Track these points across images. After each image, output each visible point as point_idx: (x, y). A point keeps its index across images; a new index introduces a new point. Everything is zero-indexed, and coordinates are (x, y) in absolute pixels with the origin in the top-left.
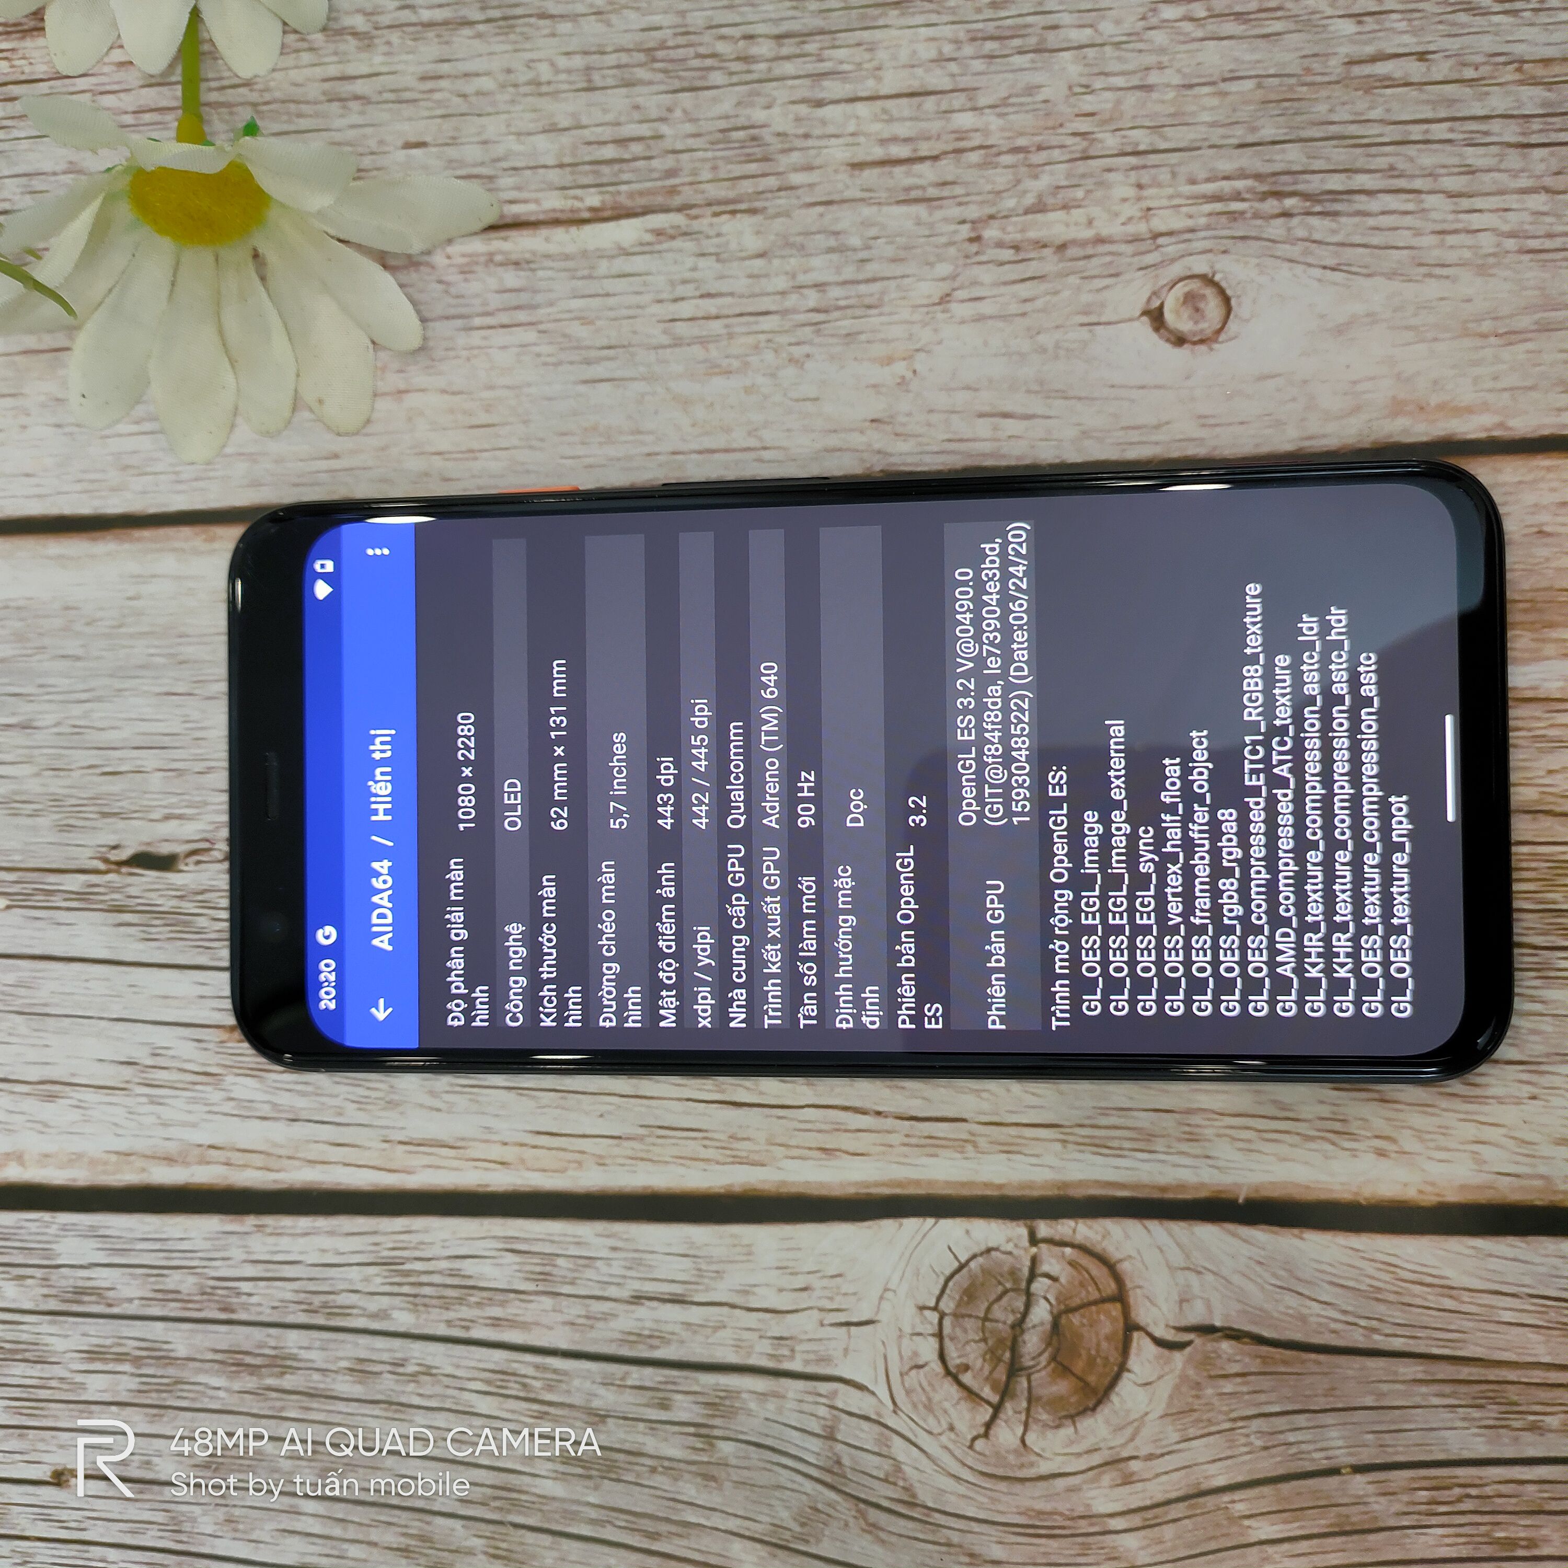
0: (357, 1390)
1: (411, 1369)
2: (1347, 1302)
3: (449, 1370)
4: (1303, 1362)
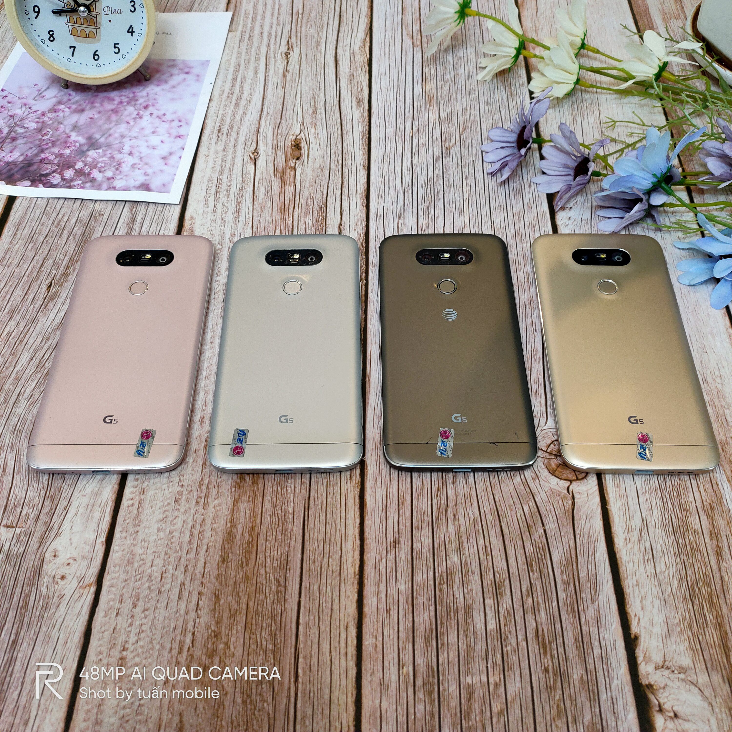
0: (528, 323)
1: (535, 333)
2: (587, 529)
3: (536, 341)
4: (569, 519)
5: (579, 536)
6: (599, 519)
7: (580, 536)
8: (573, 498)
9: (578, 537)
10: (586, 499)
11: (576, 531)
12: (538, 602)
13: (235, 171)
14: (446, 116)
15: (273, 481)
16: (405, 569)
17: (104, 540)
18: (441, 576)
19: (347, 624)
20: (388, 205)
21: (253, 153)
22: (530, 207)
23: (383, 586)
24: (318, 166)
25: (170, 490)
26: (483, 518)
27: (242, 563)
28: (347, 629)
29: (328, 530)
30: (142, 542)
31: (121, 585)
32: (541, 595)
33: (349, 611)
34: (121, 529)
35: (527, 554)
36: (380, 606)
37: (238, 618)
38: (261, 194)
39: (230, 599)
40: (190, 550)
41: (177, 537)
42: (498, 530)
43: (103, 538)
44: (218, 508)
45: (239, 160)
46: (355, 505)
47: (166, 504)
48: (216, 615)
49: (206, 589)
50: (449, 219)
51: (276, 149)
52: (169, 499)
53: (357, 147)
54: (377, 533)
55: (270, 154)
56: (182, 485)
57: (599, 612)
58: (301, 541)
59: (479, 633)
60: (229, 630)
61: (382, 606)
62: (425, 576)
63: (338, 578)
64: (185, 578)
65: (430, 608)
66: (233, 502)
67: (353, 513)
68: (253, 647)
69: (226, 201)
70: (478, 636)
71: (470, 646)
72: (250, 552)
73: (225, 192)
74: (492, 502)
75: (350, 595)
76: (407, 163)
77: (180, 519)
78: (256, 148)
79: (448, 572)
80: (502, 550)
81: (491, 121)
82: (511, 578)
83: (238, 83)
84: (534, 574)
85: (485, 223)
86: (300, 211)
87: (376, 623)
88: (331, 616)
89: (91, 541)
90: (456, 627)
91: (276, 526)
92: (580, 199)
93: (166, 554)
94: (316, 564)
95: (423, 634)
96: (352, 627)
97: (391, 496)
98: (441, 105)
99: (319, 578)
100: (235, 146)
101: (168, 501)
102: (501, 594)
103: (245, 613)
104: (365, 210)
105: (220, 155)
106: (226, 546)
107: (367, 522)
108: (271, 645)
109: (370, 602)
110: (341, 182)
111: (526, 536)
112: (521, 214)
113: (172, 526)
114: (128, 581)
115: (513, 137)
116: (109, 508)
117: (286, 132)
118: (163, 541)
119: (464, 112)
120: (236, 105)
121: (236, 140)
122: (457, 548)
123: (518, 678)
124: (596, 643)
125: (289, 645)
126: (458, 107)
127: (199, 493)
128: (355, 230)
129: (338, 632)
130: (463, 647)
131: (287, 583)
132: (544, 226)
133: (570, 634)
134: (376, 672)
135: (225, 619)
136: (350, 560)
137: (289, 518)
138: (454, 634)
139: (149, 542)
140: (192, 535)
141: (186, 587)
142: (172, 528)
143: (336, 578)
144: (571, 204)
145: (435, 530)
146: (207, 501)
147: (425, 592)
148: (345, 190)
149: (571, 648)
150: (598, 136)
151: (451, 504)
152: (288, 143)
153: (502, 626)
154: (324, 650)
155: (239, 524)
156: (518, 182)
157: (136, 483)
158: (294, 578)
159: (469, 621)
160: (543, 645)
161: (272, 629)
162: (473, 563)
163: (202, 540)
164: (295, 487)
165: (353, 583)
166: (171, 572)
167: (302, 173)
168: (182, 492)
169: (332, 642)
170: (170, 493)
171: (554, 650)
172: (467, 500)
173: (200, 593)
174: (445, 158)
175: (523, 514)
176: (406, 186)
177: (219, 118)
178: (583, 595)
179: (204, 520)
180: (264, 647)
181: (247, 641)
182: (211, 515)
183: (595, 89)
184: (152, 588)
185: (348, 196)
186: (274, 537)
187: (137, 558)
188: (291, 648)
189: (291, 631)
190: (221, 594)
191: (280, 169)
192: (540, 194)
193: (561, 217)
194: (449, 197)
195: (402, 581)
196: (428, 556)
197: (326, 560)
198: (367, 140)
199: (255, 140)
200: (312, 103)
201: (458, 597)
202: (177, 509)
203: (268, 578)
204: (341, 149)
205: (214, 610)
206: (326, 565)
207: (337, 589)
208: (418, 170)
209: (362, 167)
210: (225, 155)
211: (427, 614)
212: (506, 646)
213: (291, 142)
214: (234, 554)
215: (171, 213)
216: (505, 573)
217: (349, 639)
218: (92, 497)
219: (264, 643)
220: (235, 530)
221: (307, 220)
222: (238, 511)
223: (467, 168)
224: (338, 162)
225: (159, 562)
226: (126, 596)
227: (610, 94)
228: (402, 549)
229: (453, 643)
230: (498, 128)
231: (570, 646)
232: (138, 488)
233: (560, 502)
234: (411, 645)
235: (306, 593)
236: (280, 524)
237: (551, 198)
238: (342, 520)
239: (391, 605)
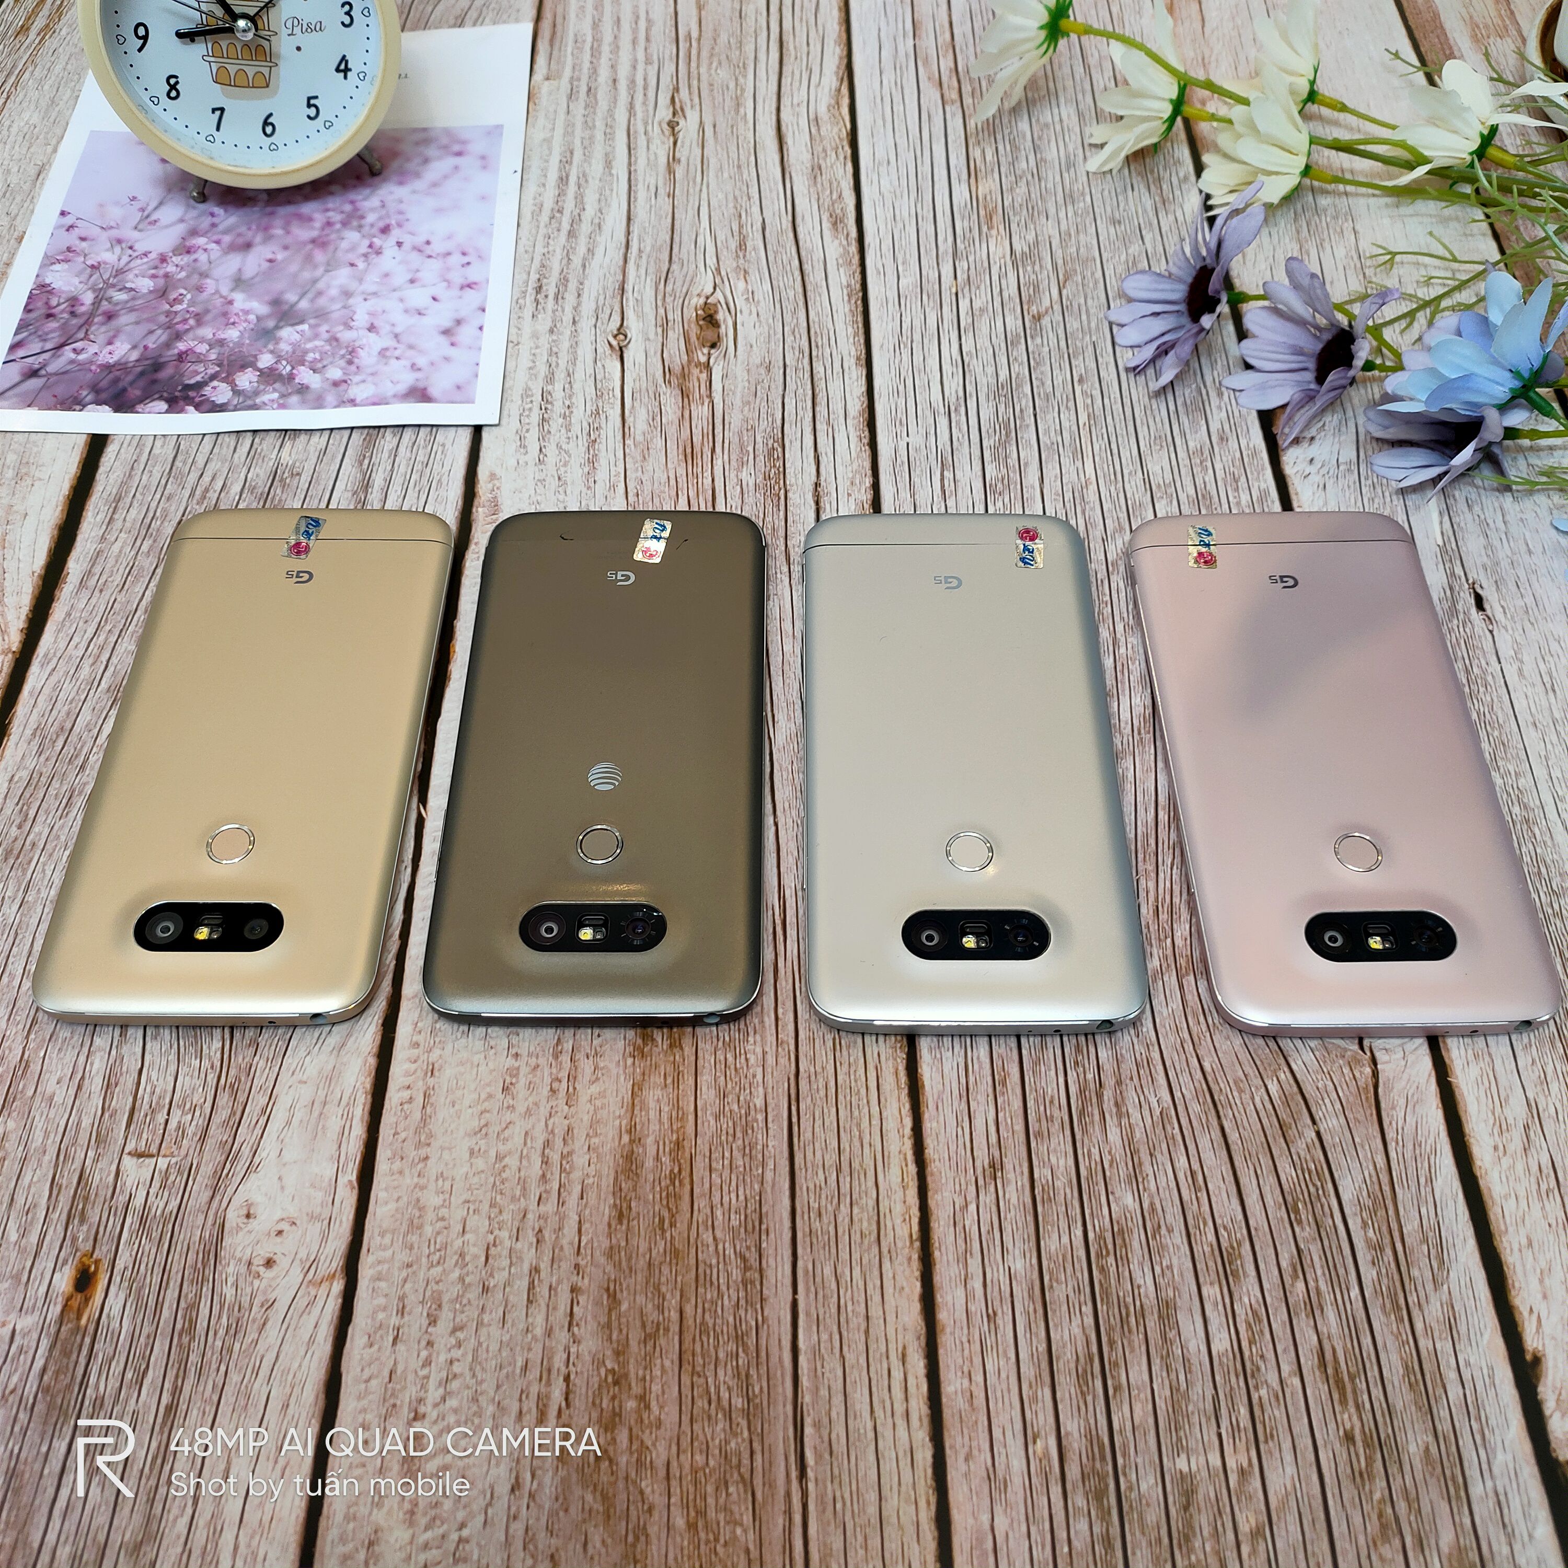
5: (1394, 1144)
6: (1434, 1106)
7: (1397, 1143)
8: (1374, 1061)
9: (1392, 1146)
10: (1403, 1063)
11: (1386, 1132)
12: (1317, 1289)
13: (579, 375)
14: (1026, 249)
15: (715, 1040)
16: (1020, 1224)
17: (354, 1177)
18: (1101, 1237)
19: (904, 1348)
20: (916, 440)
21: (615, 337)
22: (1223, 439)
23: (974, 1264)
24: (758, 361)
25: (491, 1065)
26: (1181, 1109)
27: (662, 1221)
28: (904, 1358)
29: (845, 1144)
30: (437, 1180)
31: (398, 1275)
32: (1324, 1274)
33: (906, 1319)
34: (389, 1153)
35: (1286, 1187)
36: (972, 1308)
37: (662, 1341)
38: (639, 421)
39: (641, 1299)
40: (544, 1195)
41: (514, 1168)
42: (1216, 1134)
43: (351, 1175)
44: (598, 1103)
45: (585, 351)
46: (899, 1087)
47: (483, 1096)
48: (614, 1337)
49: (586, 1281)
50: (1050, 467)
51: (665, 326)
52: (488, 1085)
53: (840, 318)
54: (953, 1148)
55: (652, 336)
56: (517, 1055)
57: (1453, 1307)
58: (787, 1169)
59: (1194, 1361)
60: (645, 1368)
61: (978, 1306)
62: (1065, 1239)
63: (875, 1250)
64: (538, 1258)
65: (1084, 1309)
66: (630, 1087)
67: (895, 1105)
68: (701, 1403)
69: (564, 439)
70: (1193, 1368)
71: (1178, 1390)
72: (677, 1197)
73: (561, 420)
74: (1198, 1075)
75: (905, 1284)
76: (950, 351)
77: (517, 1130)
78: (622, 325)
79: (1116, 1229)
80: (1230, 1178)
81: (1123, 257)
82: (1255, 1239)
83: (572, 189)
84: (1303, 1229)
85: (1130, 474)
86: (726, 457)
87: (966, 1345)
88: (867, 1332)
89: (327, 1180)
90: (1144, 1348)
91: (730, 1138)
92: (1331, 420)
93: (492, 1205)
94: (825, 1219)
95: (1073, 1365)
96: (916, 1356)
97: (976, 1066)
98: (1014, 227)
99: (834, 1251)
100: (574, 322)
101: (488, 1089)
102: (1235, 1274)
103: (677, 1329)
104: (868, 452)
105: (544, 341)
106: (623, 1185)
107: (929, 1125)
108: (740, 1400)
109: (949, 1298)
110: (810, 392)
111: (1279, 1147)
112: (1206, 453)
113: (500, 1144)
114: (415, 1267)
115: (1178, 292)
116: (361, 1107)
117: (684, 290)
118: (483, 1175)
119: (1065, 238)
120: (571, 234)
121: (575, 309)
122: (1129, 1176)
123: (1288, 1457)
124: (1451, 1376)
125: (781, 1398)
126: (1050, 229)
127: (554, 1071)
128: (849, 495)
129: (885, 1366)
130: (1163, 1394)
131: (764, 1262)
132: (1258, 479)
133: (1395, 1358)
134: (975, 1452)
135: (633, 1344)
136: (898, 1209)
137: (757, 1121)
138: (1139, 1364)
139: (453, 1180)
140: (546, 1162)
141: (543, 1275)
142: (502, 1148)
143: (870, 1248)
144: (1313, 432)
145: (1078, 1137)
146: (575, 1089)
147: (1068, 1273)
148: (821, 409)
149: (1398, 1390)
150: (1356, 285)
151: (1109, 1082)
152: (690, 314)
153: (1245, 1344)
154: (858, 1407)
155: (648, 1135)
156: (1194, 386)
157: (416, 1052)
158: (779, 1251)
159: (1172, 1334)
160: (1337, 1382)
161: (740, 1362)
162: (1168, 1210)
163: (569, 1173)
164: (764, 1053)
165: (910, 1259)
166: (507, 1243)
167: (724, 377)
168: (518, 1069)
169: (874, 1389)
170: (492, 1071)
171: (1362, 1392)
172: (1142, 1072)
173: (574, 1290)
174: (1032, 337)
175: (1267, 1098)
176: (953, 399)
177: (537, 263)
178: (1415, 1272)
179: (569, 1129)
180: (725, 1404)
181: (686, 1391)
182: (586, 1118)
183: (1341, 187)
184: (467, 1280)
185: (828, 423)
186: (726, 1162)
187: (430, 1216)
188: (784, 1406)
189: (782, 1367)
190: (622, 1291)
191: (677, 369)
192: (1244, 411)
193: (1292, 461)
194: (1048, 421)
195: (1017, 1252)
196: (1069, 1196)
197: (844, 1209)
198: (859, 302)
199: (617, 308)
200: (735, 228)
201: (1142, 1282)
202: (508, 1107)
203: (721, 1252)
204: (805, 324)
205: (609, 1325)
206: (847, 1220)
207: (876, 1273)
208: (975, 365)
209: (853, 361)
210: (554, 341)
211: (1076, 1321)
212: (1257, 1388)
213: (696, 310)
214: (642, 1202)
215: (447, 468)
216: (1241, 1228)
217: (911, 1381)
218: (321, 1086)
219: (725, 1395)
220: (641, 1150)
221: (744, 475)
222: (644, 1107)
223: (1081, 358)
224: (801, 351)
225: (478, 1223)
226: (412, 1300)
227: (1374, 195)
228: (1009, 1181)
229: (1140, 1383)
230: (1142, 272)
231: (1396, 1384)
232: (420, 1062)
233: (1346, 1070)
234: (1047, 1392)
235: (807, 1283)
236: (739, 1134)
237: (1267, 419)
238: (873, 1122)
239: (997, 1303)
